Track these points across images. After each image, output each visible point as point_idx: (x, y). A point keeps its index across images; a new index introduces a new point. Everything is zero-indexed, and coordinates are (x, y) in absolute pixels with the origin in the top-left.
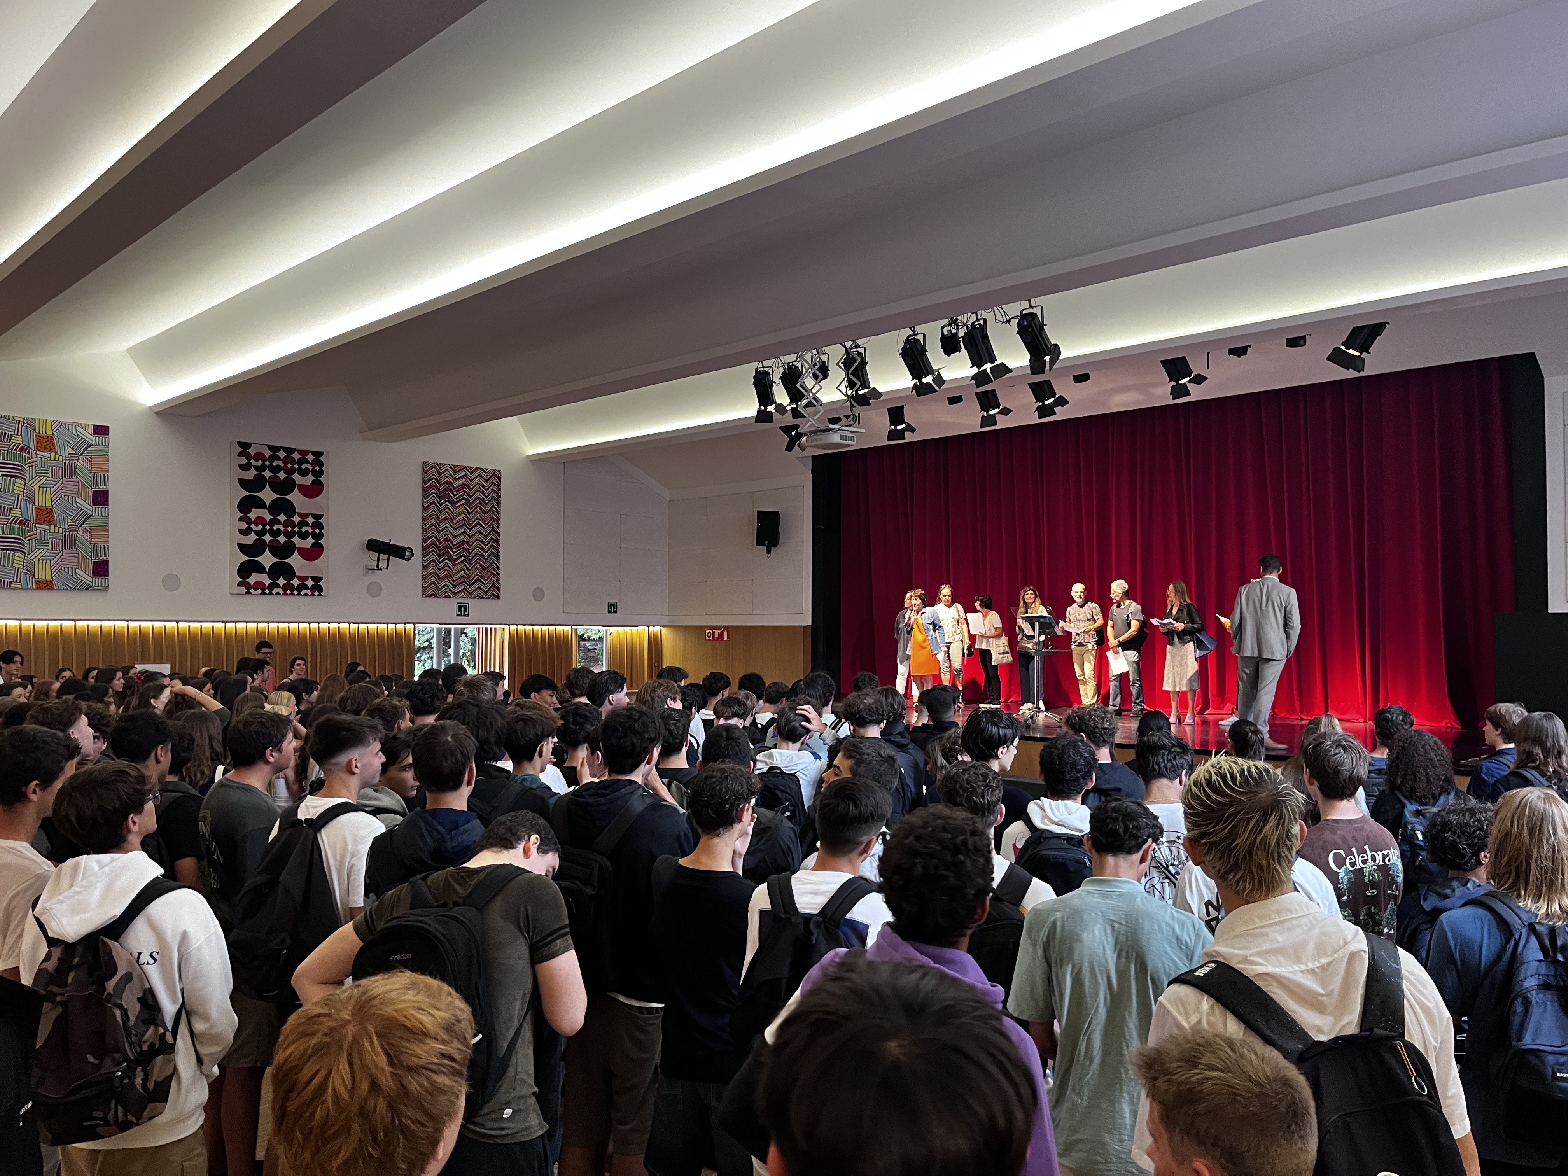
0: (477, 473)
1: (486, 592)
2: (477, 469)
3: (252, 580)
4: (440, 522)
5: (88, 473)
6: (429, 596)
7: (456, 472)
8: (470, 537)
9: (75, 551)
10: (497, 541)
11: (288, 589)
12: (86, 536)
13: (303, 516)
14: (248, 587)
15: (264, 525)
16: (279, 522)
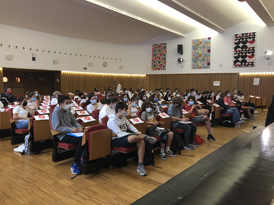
3: (237, 64)
5: (207, 47)
9: (205, 61)
11: (245, 65)
12: (206, 58)
13: (249, 48)
14: (236, 66)
15: (240, 52)
16: (243, 51)
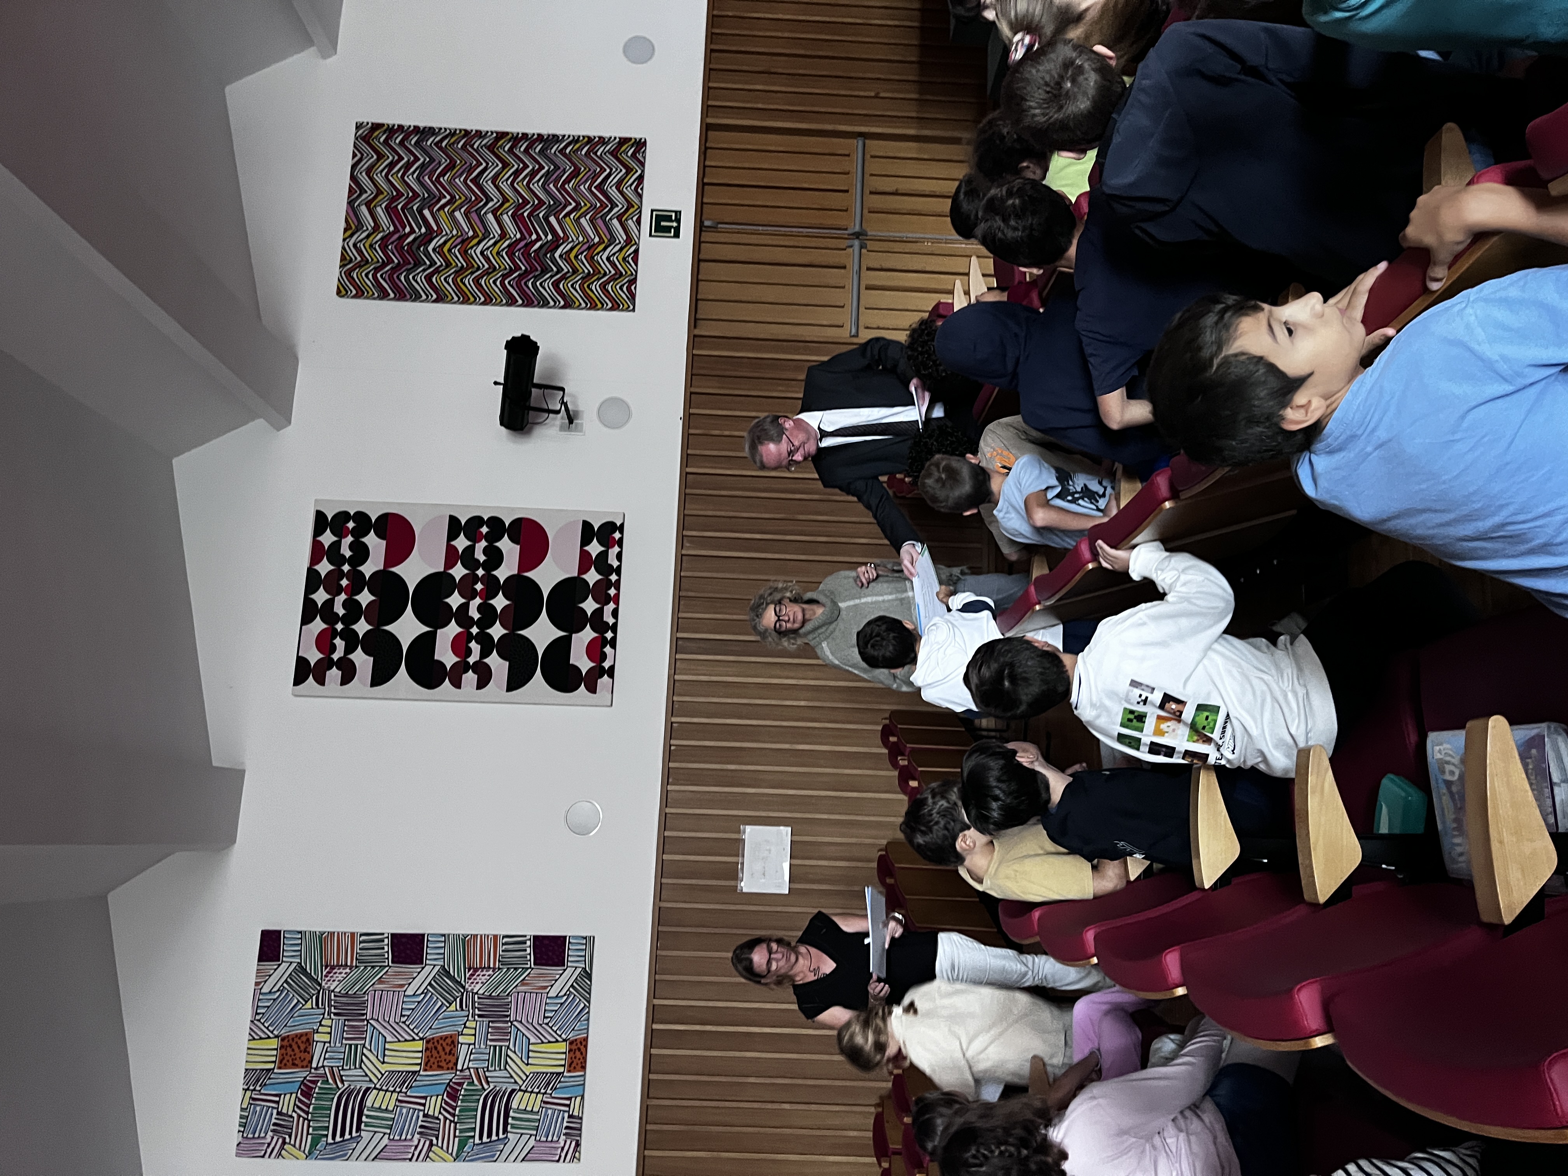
0: (364, 178)
1: (629, 170)
2: (353, 178)
3: (584, 664)
4: (470, 266)
5: (356, 973)
6: (632, 296)
7: (360, 226)
8: (505, 200)
9: (513, 999)
10: (516, 139)
11: (605, 592)
12: (483, 977)
13: (452, 556)
14: (599, 672)
15: (470, 638)
